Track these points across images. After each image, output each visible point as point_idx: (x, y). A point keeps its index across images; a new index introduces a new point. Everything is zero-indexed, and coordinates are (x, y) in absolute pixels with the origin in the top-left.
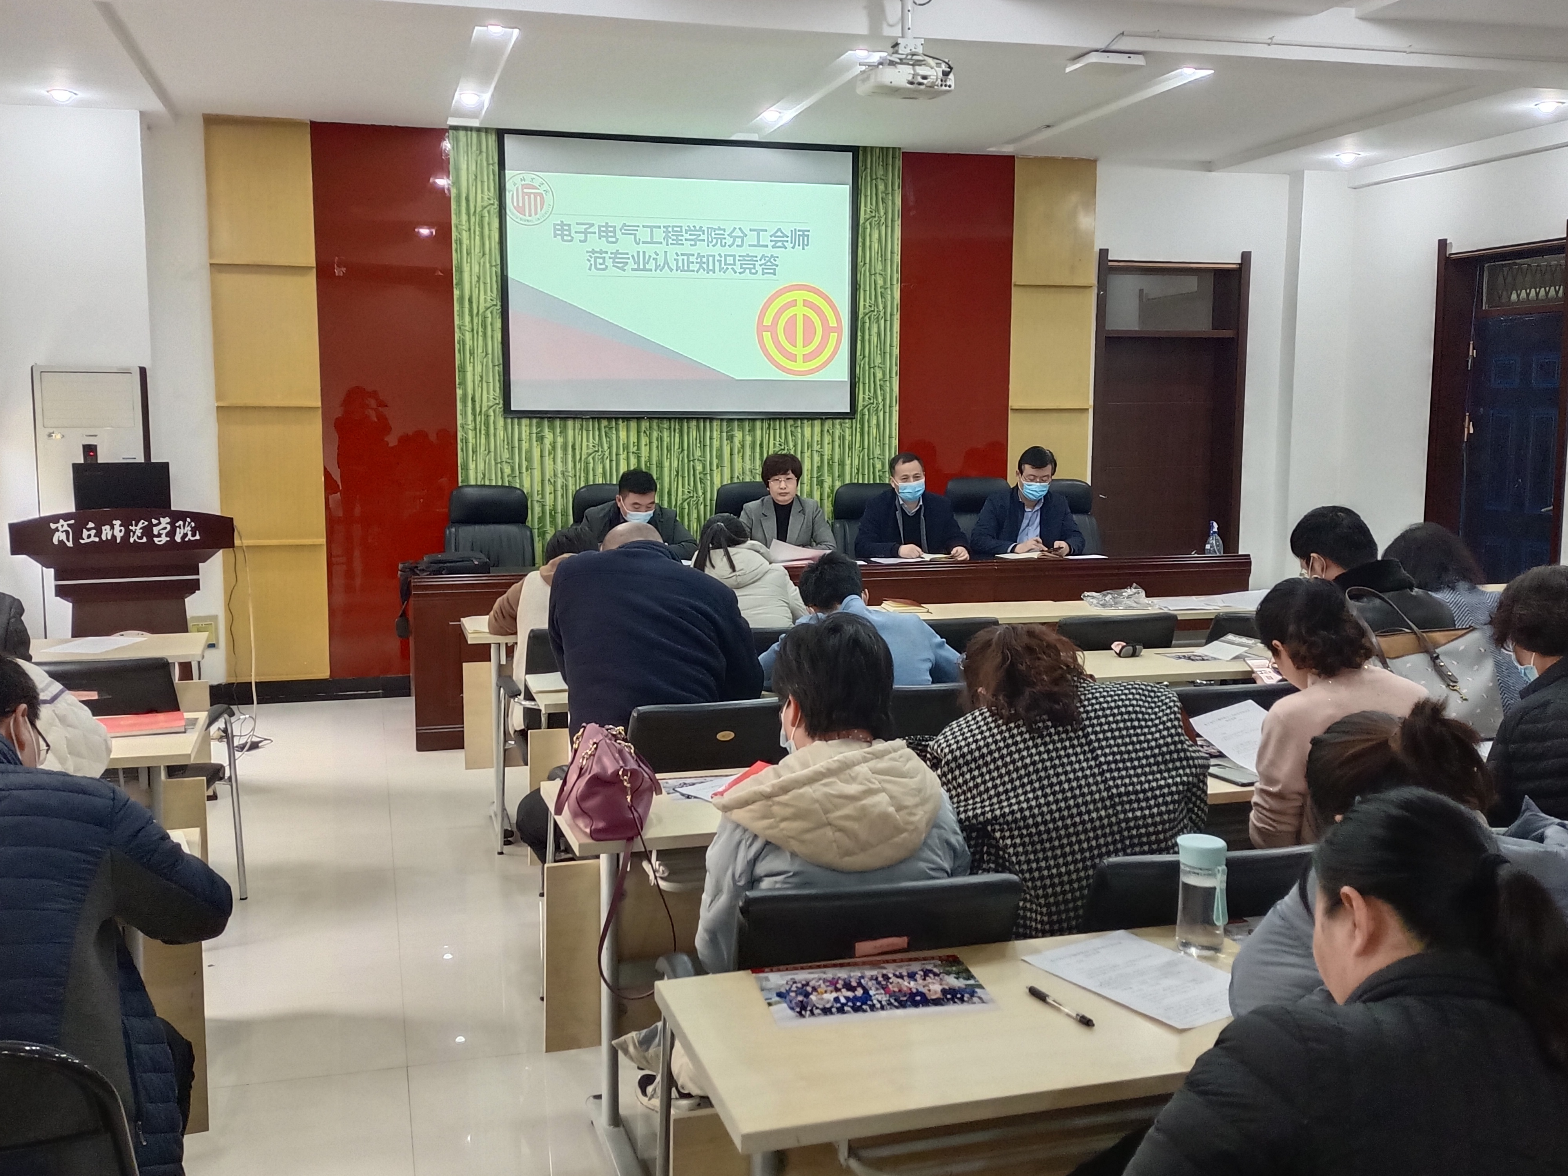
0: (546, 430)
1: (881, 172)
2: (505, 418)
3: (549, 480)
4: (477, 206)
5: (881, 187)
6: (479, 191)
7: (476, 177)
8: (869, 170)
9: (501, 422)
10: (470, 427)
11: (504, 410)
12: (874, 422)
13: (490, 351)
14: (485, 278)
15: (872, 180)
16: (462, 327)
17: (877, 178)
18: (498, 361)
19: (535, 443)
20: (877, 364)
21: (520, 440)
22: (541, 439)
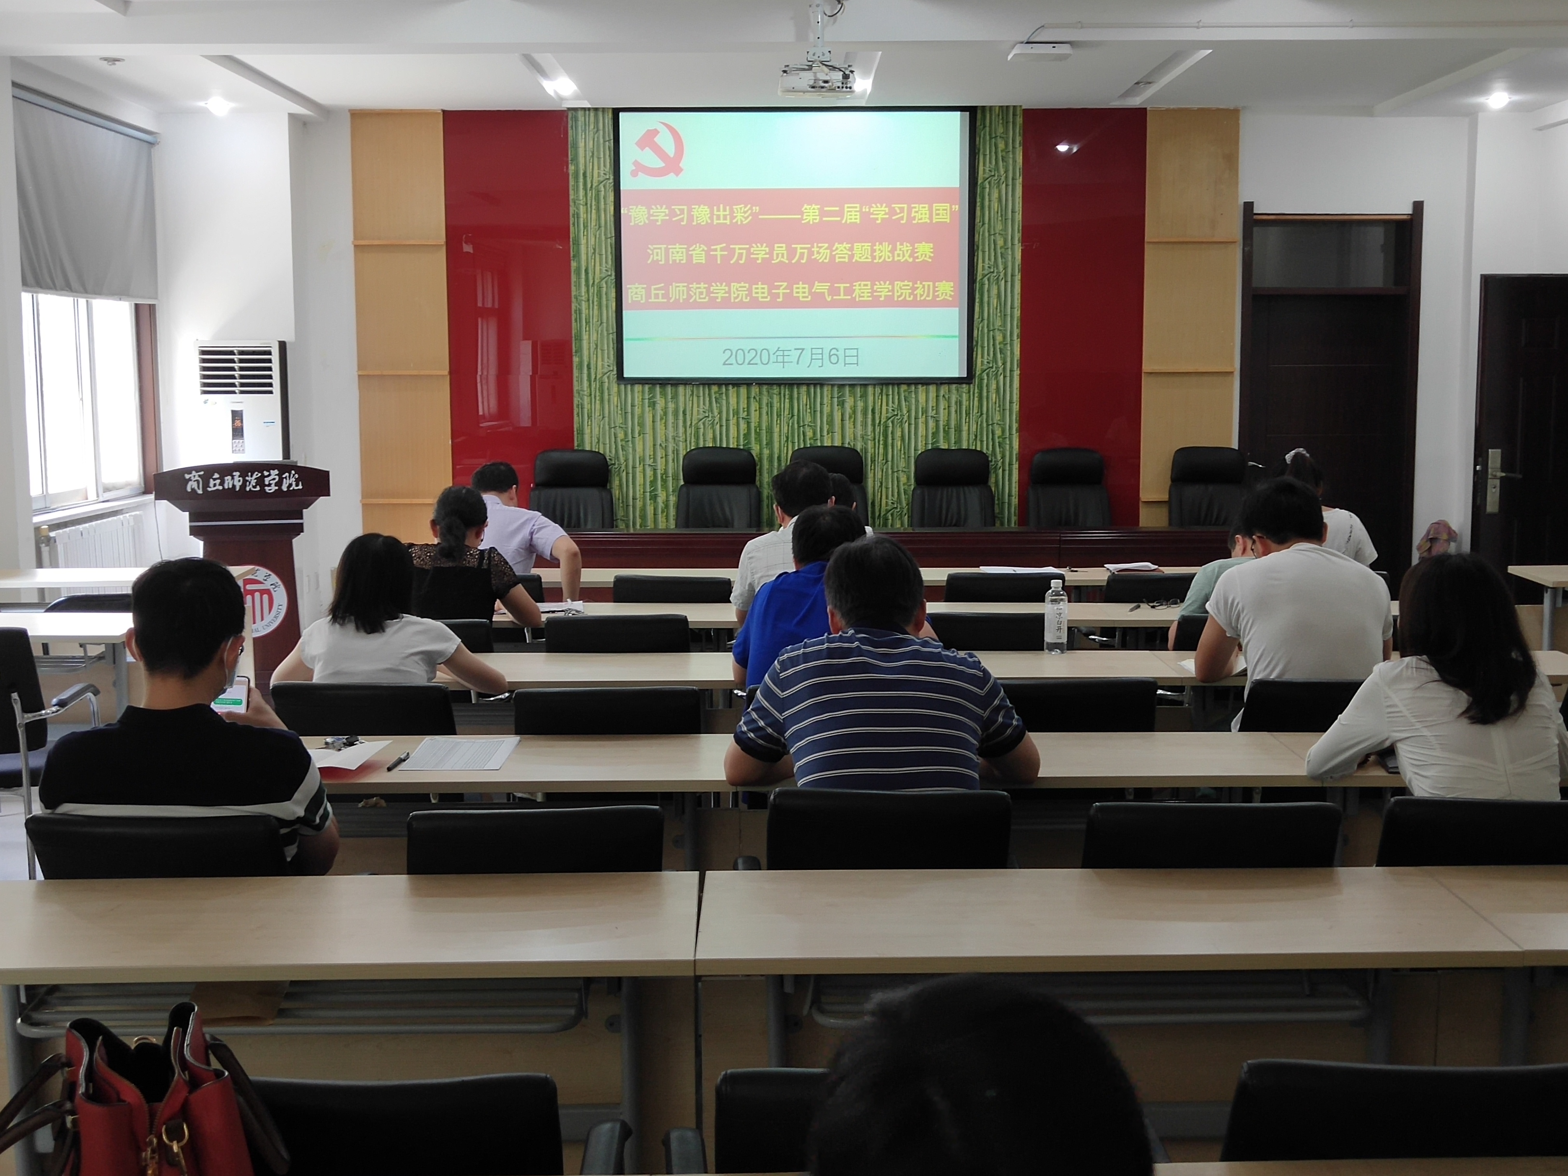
0: (658, 396)
1: (1001, 130)
2: (618, 384)
3: (660, 445)
4: (594, 181)
5: (1001, 145)
6: (596, 167)
7: (593, 154)
8: (987, 129)
9: (615, 388)
10: (585, 393)
11: (617, 377)
12: (994, 386)
13: (605, 320)
14: (601, 250)
15: (991, 138)
16: (579, 298)
17: (996, 137)
18: (613, 329)
19: (647, 409)
20: (996, 327)
21: (633, 406)
22: (653, 405)
